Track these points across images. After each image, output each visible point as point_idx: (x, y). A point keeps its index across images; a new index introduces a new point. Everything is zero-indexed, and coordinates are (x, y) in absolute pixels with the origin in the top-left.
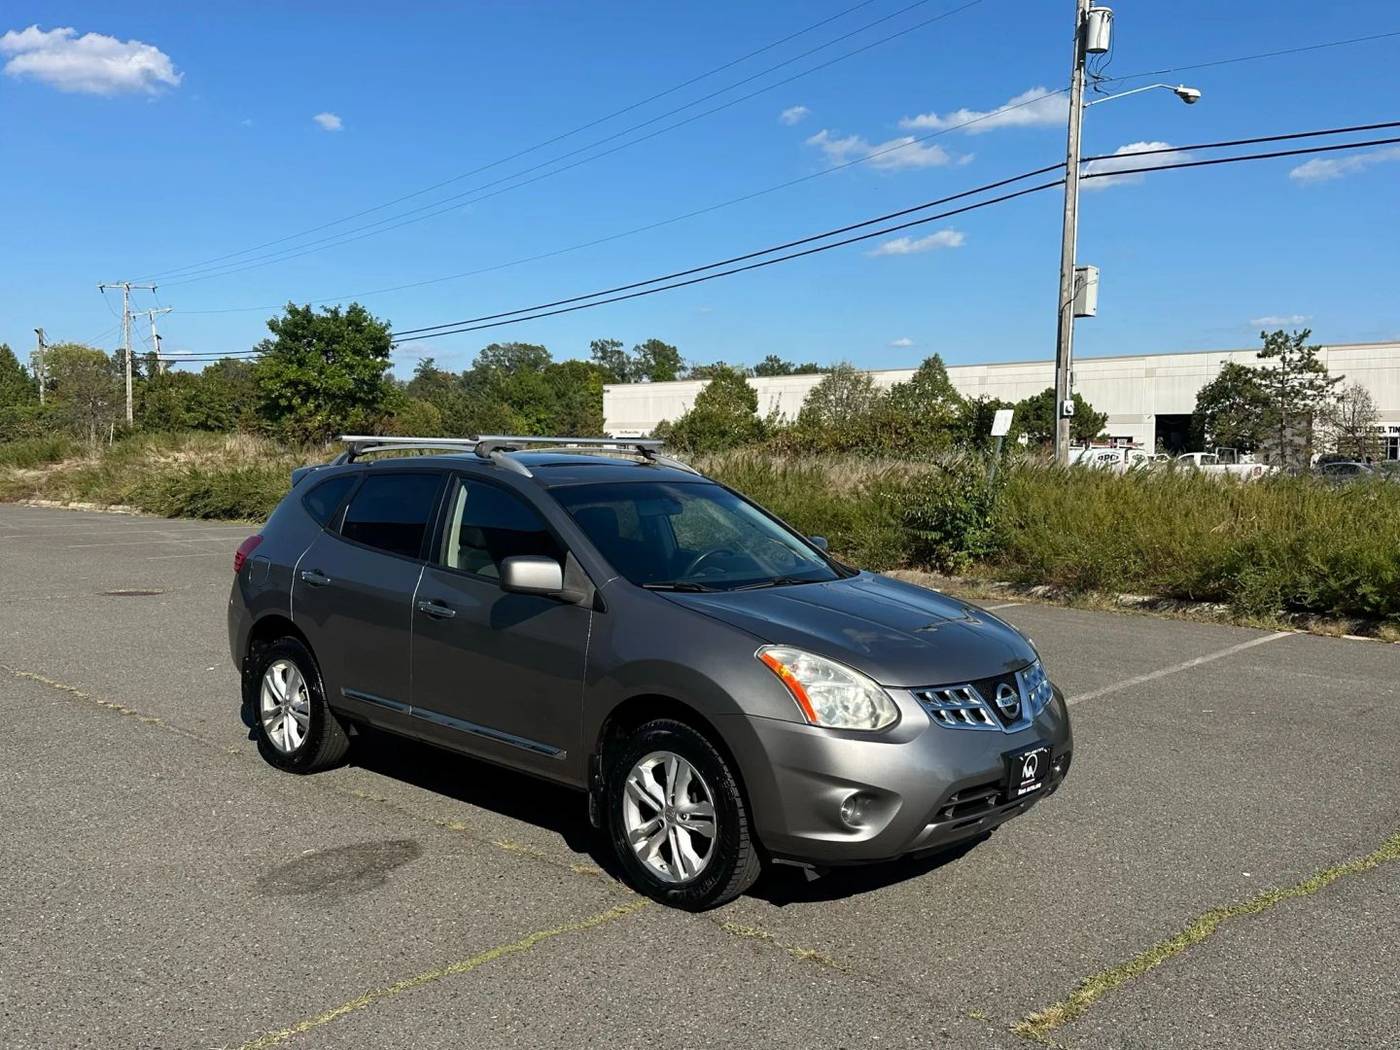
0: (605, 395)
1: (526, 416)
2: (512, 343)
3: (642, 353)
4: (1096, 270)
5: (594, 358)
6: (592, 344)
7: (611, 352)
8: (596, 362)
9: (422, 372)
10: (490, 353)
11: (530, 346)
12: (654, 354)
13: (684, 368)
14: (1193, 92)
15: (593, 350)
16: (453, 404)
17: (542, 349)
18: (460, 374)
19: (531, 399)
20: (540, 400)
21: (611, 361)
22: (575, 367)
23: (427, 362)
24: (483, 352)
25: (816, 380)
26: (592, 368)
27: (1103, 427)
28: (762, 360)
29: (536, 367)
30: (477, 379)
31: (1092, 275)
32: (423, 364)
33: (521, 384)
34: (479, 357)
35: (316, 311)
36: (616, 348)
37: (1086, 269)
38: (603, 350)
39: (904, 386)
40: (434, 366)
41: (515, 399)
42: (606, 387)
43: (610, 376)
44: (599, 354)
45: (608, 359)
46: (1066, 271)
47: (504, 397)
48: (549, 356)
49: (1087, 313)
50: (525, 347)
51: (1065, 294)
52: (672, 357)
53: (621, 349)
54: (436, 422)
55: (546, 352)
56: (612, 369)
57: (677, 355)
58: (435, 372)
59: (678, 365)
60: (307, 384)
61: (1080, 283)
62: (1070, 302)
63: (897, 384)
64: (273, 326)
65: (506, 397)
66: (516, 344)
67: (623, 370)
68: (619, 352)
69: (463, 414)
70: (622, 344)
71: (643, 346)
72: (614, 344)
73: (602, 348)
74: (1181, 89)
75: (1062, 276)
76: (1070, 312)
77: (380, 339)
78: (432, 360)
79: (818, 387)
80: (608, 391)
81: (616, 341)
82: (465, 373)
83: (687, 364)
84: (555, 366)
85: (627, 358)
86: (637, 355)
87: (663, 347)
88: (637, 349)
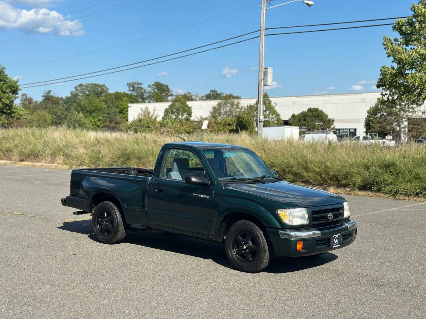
0: (129, 109)
1: (93, 117)
2: (90, 83)
3: (152, 88)
4: (272, 68)
5: (129, 90)
6: (128, 84)
7: (137, 88)
8: (129, 93)
9: (46, 97)
10: (79, 88)
11: (98, 84)
12: (157, 88)
13: (172, 95)
14: (310, 3)
15: (129, 87)
16: (57, 113)
17: (104, 85)
18: (64, 98)
19: (95, 110)
20: (100, 110)
21: (137, 92)
22: (118, 94)
23: (48, 92)
24: (76, 88)
26: (127, 95)
27: (333, 124)
29: (101, 94)
30: (71, 101)
31: (270, 70)
32: (46, 93)
33: (91, 103)
34: (74, 90)
36: (139, 86)
37: (267, 69)
38: (133, 86)
39: (252, 106)
40: (51, 94)
41: (88, 110)
42: (130, 105)
43: (135, 99)
44: (132, 89)
45: (136, 91)
46: (260, 69)
47: (82, 109)
48: (107, 89)
49: (268, 84)
50: (96, 85)
51: (260, 77)
52: (167, 90)
53: (142, 86)
54: (49, 121)
55: (106, 87)
56: (137, 96)
57: (169, 89)
58: (52, 97)
59: (169, 94)
61: (265, 74)
62: (261, 80)
63: (249, 105)
65: (84, 109)
66: (91, 84)
67: (143, 96)
68: (141, 88)
69: (61, 117)
70: (142, 84)
71: (153, 85)
72: (139, 84)
73: (132, 86)
74: (306, 2)
75: (259, 71)
76: (262, 84)
77: (14, 87)
78: (50, 91)
79: (216, 106)
80: (131, 107)
81: (139, 82)
82: (66, 97)
83: (173, 93)
84: (109, 94)
85: (145, 90)
86: (149, 89)
87: (162, 85)
88: (149, 86)
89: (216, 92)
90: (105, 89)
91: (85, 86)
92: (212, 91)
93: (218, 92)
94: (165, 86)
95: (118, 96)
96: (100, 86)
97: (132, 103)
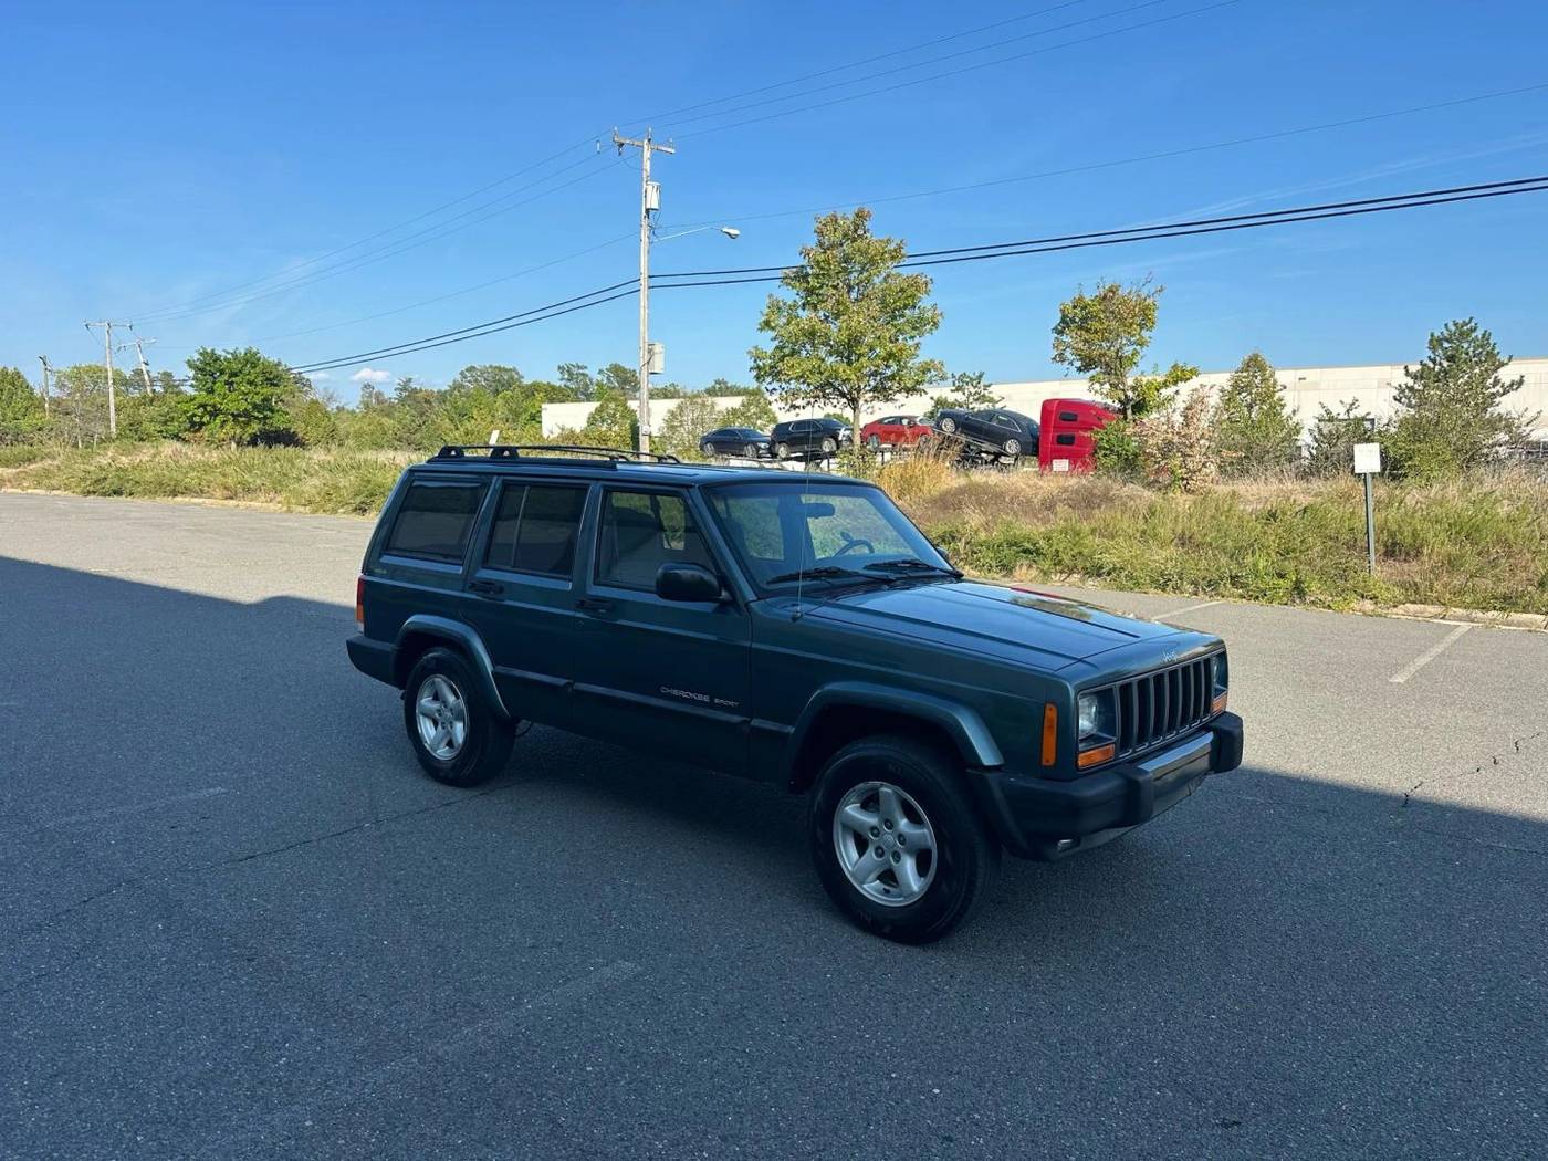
0: (543, 412)
3: (605, 376)
5: (562, 380)
6: (559, 368)
7: (578, 374)
10: (469, 374)
11: (504, 368)
12: (616, 375)
14: (732, 232)
15: (561, 373)
17: (514, 370)
21: (576, 382)
23: (407, 382)
24: (462, 373)
25: (672, 404)
28: (710, 384)
29: (508, 386)
30: (446, 397)
31: (658, 348)
32: (404, 383)
34: (458, 378)
35: (219, 352)
36: (581, 371)
38: (569, 372)
42: (543, 406)
44: (566, 376)
45: (569, 381)
48: (521, 377)
49: (657, 371)
50: (499, 368)
53: (586, 371)
55: (517, 373)
56: (578, 389)
58: (414, 390)
60: (214, 406)
64: (190, 364)
66: (491, 367)
67: (587, 390)
68: (584, 375)
70: (586, 368)
71: (607, 370)
72: (580, 367)
73: (567, 371)
74: (726, 230)
78: (410, 380)
80: (546, 409)
81: (580, 364)
82: (439, 390)
84: (521, 386)
85: (591, 380)
86: (599, 377)
87: (624, 371)
88: (601, 372)
89: (725, 383)
90: (516, 376)
91: (480, 371)
92: (717, 382)
93: (729, 385)
94: (630, 372)
95: (532, 391)
96: (506, 370)
97: (552, 401)
